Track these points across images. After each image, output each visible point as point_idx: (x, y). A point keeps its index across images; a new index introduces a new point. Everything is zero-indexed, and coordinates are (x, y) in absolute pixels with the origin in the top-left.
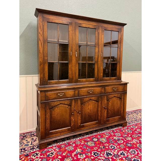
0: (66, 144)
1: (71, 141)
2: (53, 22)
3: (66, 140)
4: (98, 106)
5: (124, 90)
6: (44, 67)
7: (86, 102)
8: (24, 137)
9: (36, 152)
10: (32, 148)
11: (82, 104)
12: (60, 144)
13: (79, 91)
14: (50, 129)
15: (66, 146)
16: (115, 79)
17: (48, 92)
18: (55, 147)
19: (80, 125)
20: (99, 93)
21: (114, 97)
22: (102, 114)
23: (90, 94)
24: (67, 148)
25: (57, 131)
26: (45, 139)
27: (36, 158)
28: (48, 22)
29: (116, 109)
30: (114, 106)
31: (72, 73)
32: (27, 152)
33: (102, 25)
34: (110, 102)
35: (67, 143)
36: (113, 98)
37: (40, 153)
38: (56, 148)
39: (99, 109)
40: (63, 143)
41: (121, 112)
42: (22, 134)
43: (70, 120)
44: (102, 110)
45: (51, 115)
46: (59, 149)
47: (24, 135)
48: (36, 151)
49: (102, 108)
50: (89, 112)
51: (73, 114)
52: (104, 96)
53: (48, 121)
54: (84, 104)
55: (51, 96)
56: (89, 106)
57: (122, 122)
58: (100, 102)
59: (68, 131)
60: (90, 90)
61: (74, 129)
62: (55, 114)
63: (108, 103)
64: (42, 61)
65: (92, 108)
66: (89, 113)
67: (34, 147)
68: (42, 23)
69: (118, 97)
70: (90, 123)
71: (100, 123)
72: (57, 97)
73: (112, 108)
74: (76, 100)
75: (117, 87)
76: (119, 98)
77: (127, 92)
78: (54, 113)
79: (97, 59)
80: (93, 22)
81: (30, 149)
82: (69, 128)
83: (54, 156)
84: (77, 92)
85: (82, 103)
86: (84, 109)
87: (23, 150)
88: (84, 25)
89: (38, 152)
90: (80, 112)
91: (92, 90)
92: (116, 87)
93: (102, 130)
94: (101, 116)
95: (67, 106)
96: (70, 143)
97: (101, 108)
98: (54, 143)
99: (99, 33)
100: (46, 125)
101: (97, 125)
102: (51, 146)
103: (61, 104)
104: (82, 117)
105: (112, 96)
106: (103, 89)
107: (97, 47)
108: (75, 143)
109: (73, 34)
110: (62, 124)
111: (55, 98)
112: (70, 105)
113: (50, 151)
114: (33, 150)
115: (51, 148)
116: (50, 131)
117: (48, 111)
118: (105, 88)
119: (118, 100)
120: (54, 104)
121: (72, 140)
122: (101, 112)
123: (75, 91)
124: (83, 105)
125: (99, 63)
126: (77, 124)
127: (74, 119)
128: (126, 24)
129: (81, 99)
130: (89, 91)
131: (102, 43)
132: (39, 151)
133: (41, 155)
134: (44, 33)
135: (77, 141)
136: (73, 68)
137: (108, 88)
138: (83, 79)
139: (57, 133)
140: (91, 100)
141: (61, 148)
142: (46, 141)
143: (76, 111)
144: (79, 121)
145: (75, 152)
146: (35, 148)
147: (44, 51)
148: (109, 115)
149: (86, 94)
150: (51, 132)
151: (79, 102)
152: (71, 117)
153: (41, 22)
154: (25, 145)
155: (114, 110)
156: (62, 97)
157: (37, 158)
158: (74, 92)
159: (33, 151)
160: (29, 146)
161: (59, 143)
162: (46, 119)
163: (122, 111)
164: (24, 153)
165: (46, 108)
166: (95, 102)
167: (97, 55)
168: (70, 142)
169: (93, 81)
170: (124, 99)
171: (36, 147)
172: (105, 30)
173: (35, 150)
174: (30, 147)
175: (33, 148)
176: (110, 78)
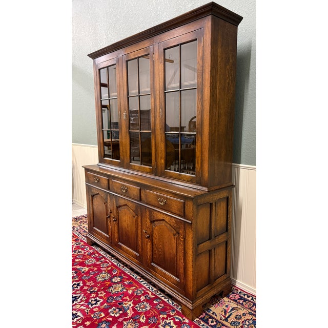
1: (108, 258)
5: (184, 213)
11: (117, 207)
14: (94, 223)
16: (191, 181)
19: (117, 242)
20: (137, 198)
21: (164, 222)
22: (143, 245)
28: (99, 69)
29: (168, 254)
30: (163, 242)
34: (157, 228)
36: (161, 222)
37: (80, 245)
39: (139, 232)
41: (179, 269)
43: (108, 225)
50: (126, 228)
51: (109, 216)
52: (144, 207)
55: (90, 179)
56: (125, 216)
58: (140, 218)
59: (106, 240)
60: (123, 186)
62: (95, 206)
64: (98, 128)
65: (129, 223)
69: (170, 225)
70: (128, 248)
71: (142, 262)
73: (160, 246)
74: (111, 196)
76: (173, 230)
79: (153, 124)
82: (107, 237)
84: (111, 183)
86: (120, 217)
90: (115, 219)
91: (126, 187)
92: (164, 198)
94: (142, 249)
96: (103, 259)
97: (142, 232)
101: (138, 262)
103: (99, 194)
104: (118, 229)
105: (160, 217)
106: (143, 193)
112: (106, 201)
116: (94, 227)
118: (145, 191)
119: (172, 235)
120: (94, 191)
122: (142, 239)
123: (109, 181)
126: (114, 237)
127: (110, 227)
129: (116, 199)
137: (151, 193)
140: (127, 205)
144: (116, 235)
148: (155, 257)
149: (120, 191)
150: (94, 229)
151: (114, 201)
152: (108, 221)
153: (95, 72)
155: (164, 253)
158: (107, 182)
163: (182, 270)
165: (89, 193)
166: (134, 214)
167: (153, 115)
170: (184, 239)
176: (179, 175)
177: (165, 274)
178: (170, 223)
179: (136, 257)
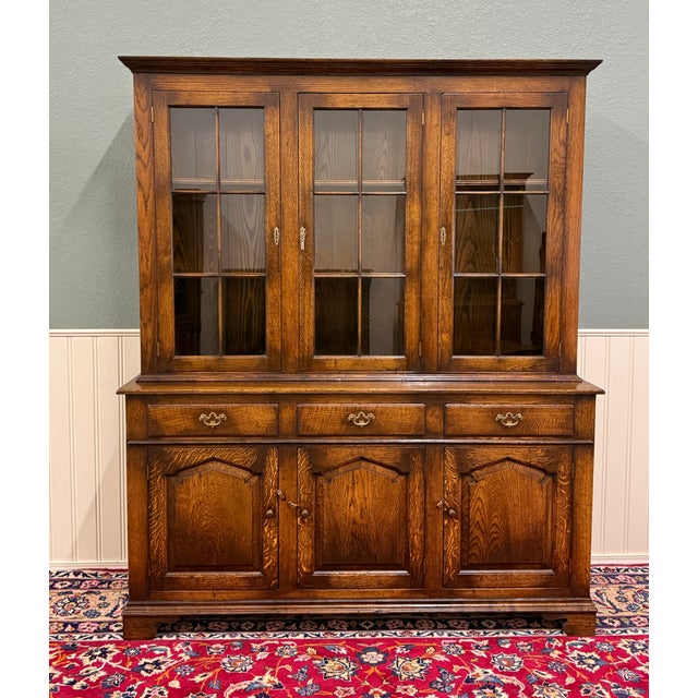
0: (235, 643)
1: (262, 638)
2: (192, 103)
3: (244, 631)
4: (406, 497)
5: (574, 429)
6: (157, 296)
7: (341, 470)
8: (102, 583)
9: (106, 646)
10: (101, 627)
11: (316, 474)
12: (211, 639)
13: (298, 413)
14: (168, 561)
15: (229, 651)
16: (533, 369)
17: (157, 402)
18: (187, 643)
19: (307, 573)
20: (412, 432)
21: (507, 463)
22: (430, 540)
23: (360, 432)
24: (225, 660)
25: (197, 579)
26: (149, 600)
27: (93, 665)
28: (170, 106)
29: (518, 530)
30: (505, 509)
31: (283, 323)
32: (78, 636)
33: (441, 88)
34: (482, 483)
35: (239, 641)
36: (497, 466)
37: (117, 651)
38: (188, 649)
39: (416, 514)
40: (228, 637)
41: (553, 547)
42: (100, 573)
43: (260, 541)
44: (429, 519)
45: (171, 500)
46: (194, 654)
47: (105, 578)
48: (107, 643)
49: (429, 511)
50: (358, 519)
51: (270, 512)
52: (438, 447)
53: (160, 528)
54: (328, 475)
55: (171, 423)
56: (353, 489)
57: (561, 607)
58: (417, 478)
59: (248, 588)
60: (355, 411)
61: (278, 585)
62: (188, 501)
63: (467, 491)
64: (148, 272)
65: (369, 502)
66: (354, 522)
67: (112, 627)
68: (146, 115)
69: (529, 465)
70: (362, 572)
71: (423, 586)
72: (194, 427)
73: (496, 521)
74: (287, 452)
75: (522, 410)
76: (536, 472)
77: (592, 445)
78: (183, 496)
79: (415, 260)
80: (391, 80)
81: (95, 631)
82: (254, 578)
83: (156, 676)
84: (288, 414)
85: (317, 471)
86: (326, 499)
87: (69, 628)
88: (341, 101)
89: (111, 647)
90: (305, 512)
91: (367, 412)
92: (514, 411)
93: (440, 625)
94: (425, 550)
95: (244, 474)
96: (254, 645)
97: (425, 510)
98: (192, 631)
99: (423, 127)
100: (149, 539)
101: (404, 592)
102: (174, 638)
103: (213, 459)
104: (317, 535)
105: (495, 454)
106: (437, 413)
107: (416, 196)
108: (273, 647)
109: (284, 144)
110: (223, 551)
111: (186, 430)
112: (258, 471)
113: (157, 652)
114: (101, 634)
115: (170, 644)
116: (169, 574)
117: (160, 483)
118: (445, 409)
119: (535, 484)
120: (184, 458)
121: (272, 634)
122: (424, 527)
123: (278, 411)
124: (321, 480)
125: (426, 277)
126: (293, 564)
127: (275, 540)
128: (595, 64)
129: (314, 453)
130: (351, 416)
131: (444, 176)
132: (118, 643)
133: (115, 659)
134: (158, 154)
135: (290, 643)
136: (289, 305)
137: (466, 409)
138: (338, 357)
139: (198, 585)
140: (362, 459)
141: (204, 655)
142: (148, 611)
143: (289, 506)
144: (306, 555)
145: (248, 682)
146: (112, 631)
147: (159, 230)
148: (475, 550)
149: (337, 428)
150: (171, 578)
151: (302, 462)
152: (263, 527)
153: (144, 111)
154: (85, 614)
155: (507, 529)
156: (218, 432)
157: (98, 664)
158: (274, 415)
159: (99, 637)
160: (99, 619)
161: (207, 635)
162: (149, 517)
163: (562, 545)
164: (67, 640)
165: (151, 469)
166: (392, 474)
167: (416, 239)
168: (254, 641)
169: (396, 371)
170: (572, 480)
171: (116, 629)
172: (459, 109)
173: (106, 638)
174: (100, 623)
175: (107, 630)
176: (500, 360)
177: (506, 577)
178: (528, 460)
179: (397, 583)
